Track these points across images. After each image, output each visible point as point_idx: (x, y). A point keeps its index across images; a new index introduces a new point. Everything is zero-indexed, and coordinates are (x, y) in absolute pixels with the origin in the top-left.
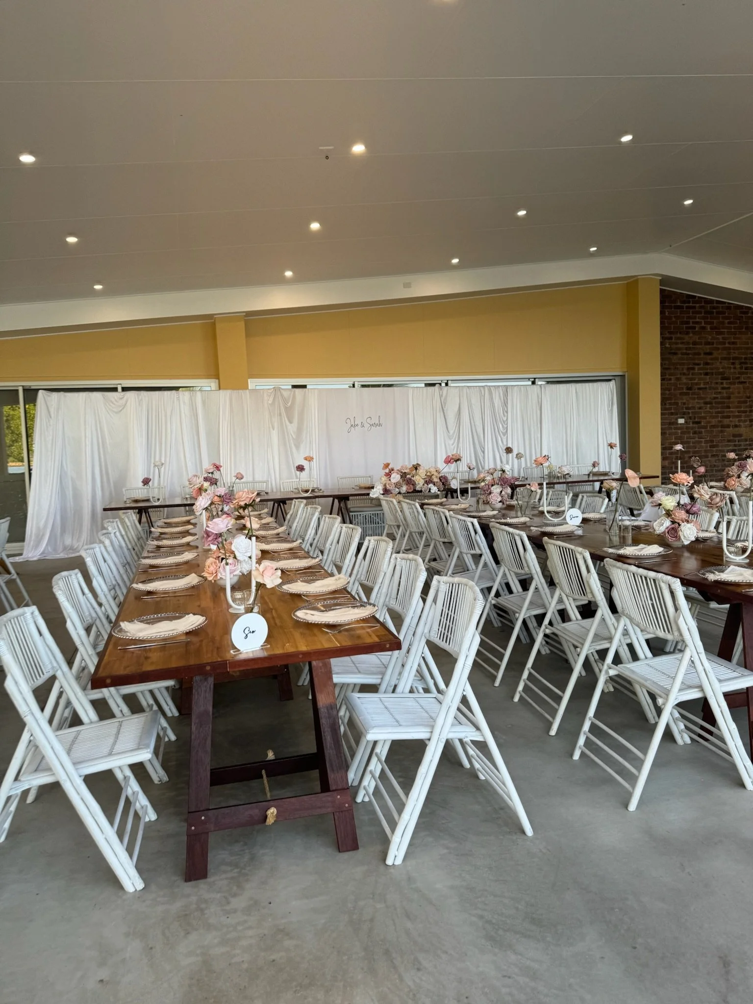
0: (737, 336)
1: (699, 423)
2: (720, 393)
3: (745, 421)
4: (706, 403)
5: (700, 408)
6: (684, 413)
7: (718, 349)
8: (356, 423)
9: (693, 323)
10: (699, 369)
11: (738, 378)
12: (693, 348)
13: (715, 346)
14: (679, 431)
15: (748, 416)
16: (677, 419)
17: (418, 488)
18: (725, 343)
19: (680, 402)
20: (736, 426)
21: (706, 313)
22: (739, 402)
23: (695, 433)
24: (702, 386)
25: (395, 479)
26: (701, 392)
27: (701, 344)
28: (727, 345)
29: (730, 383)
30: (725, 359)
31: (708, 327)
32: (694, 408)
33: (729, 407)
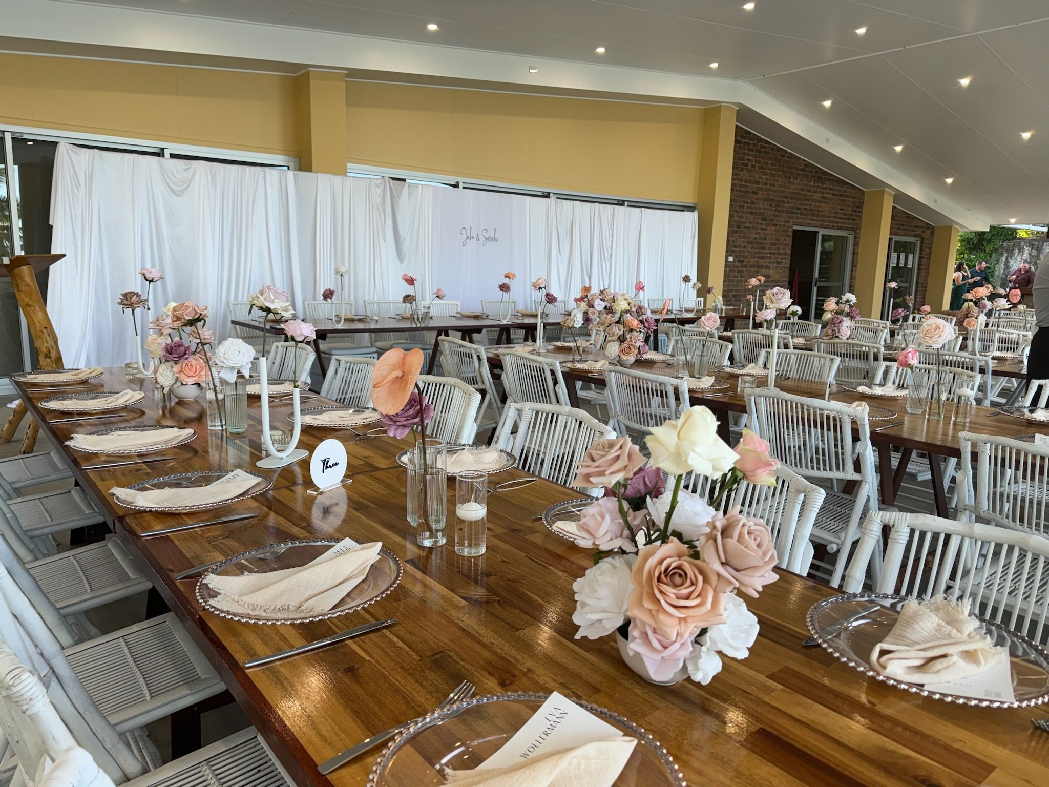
0: (776, 178)
1: (742, 262)
2: (759, 233)
3: (774, 263)
4: (749, 243)
5: (744, 247)
6: (733, 251)
7: (761, 189)
8: (472, 235)
9: (748, 160)
10: (747, 208)
11: (773, 220)
12: (745, 185)
13: (760, 186)
14: (728, 269)
15: (775, 258)
16: (727, 257)
18: (767, 184)
19: (730, 239)
20: (767, 267)
21: (757, 151)
22: (771, 244)
23: (738, 272)
24: (747, 225)
26: (746, 231)
27: (750, 182)
28: (768, 187)
29: (767, 225)
30: (765, 200)
31: (757, 166)
32: (740, 246)
33: (764, 248)
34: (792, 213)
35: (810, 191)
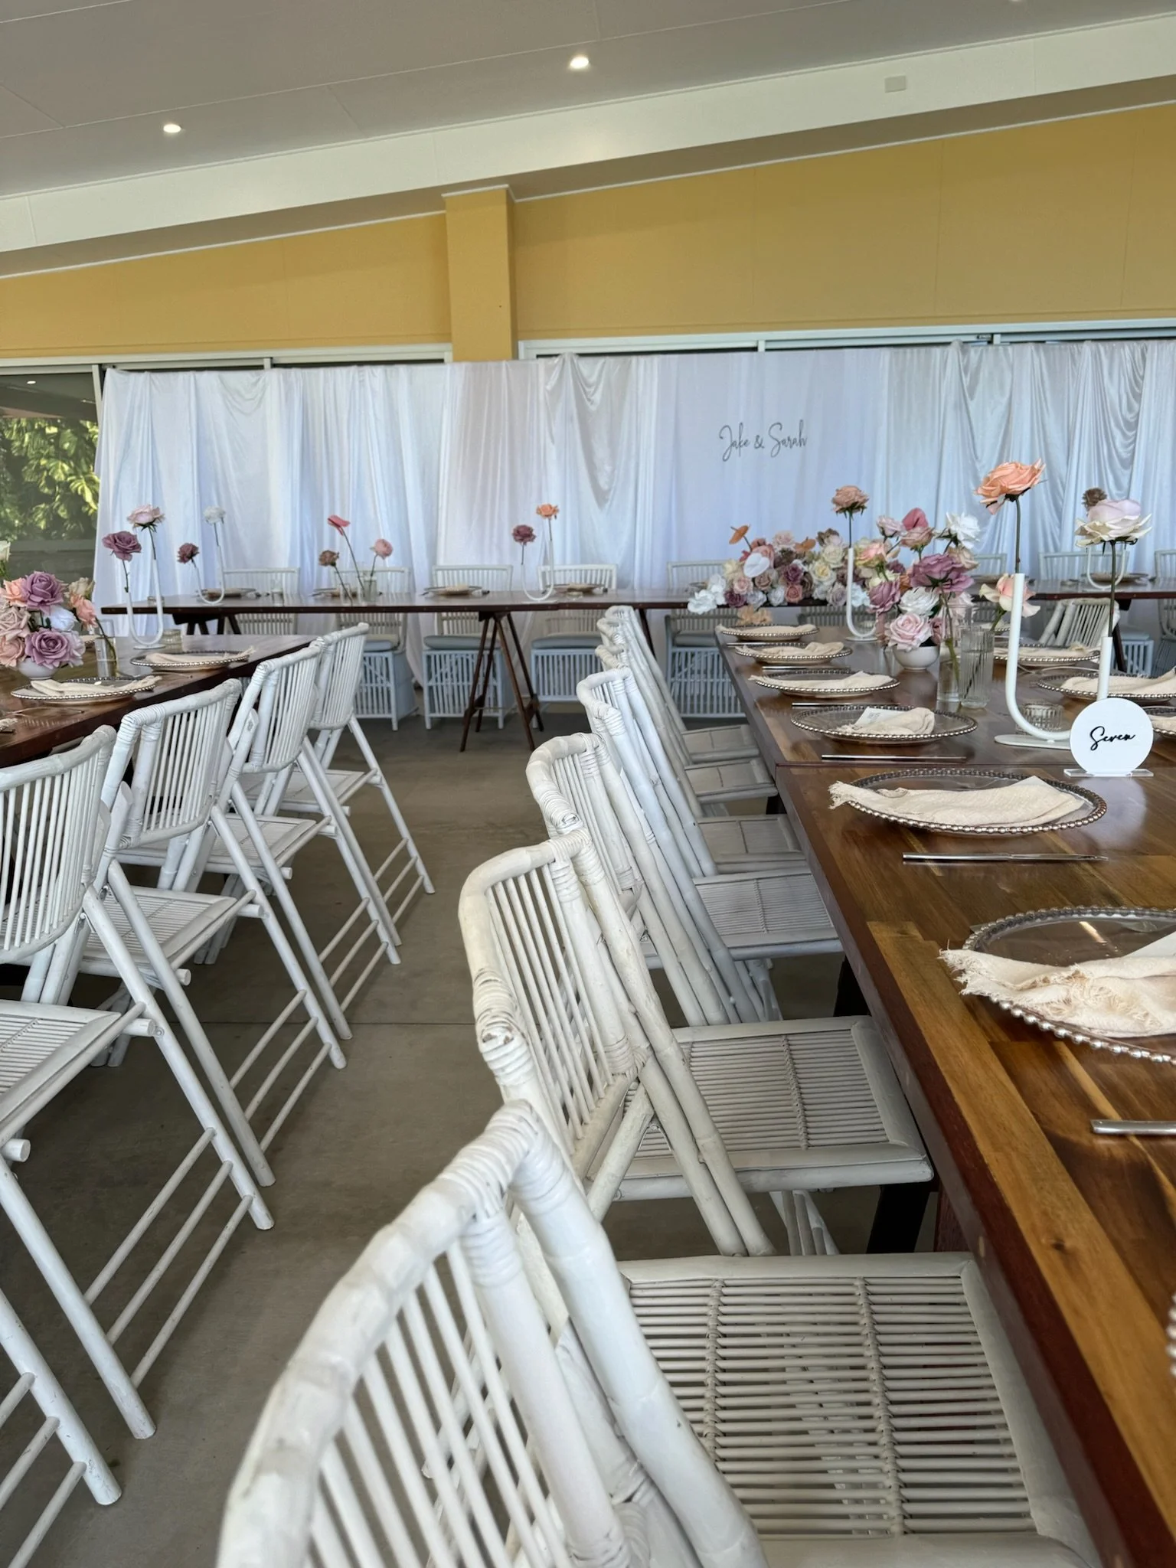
8: (743, 439)
17: (817, 594)
25: (754, 569)
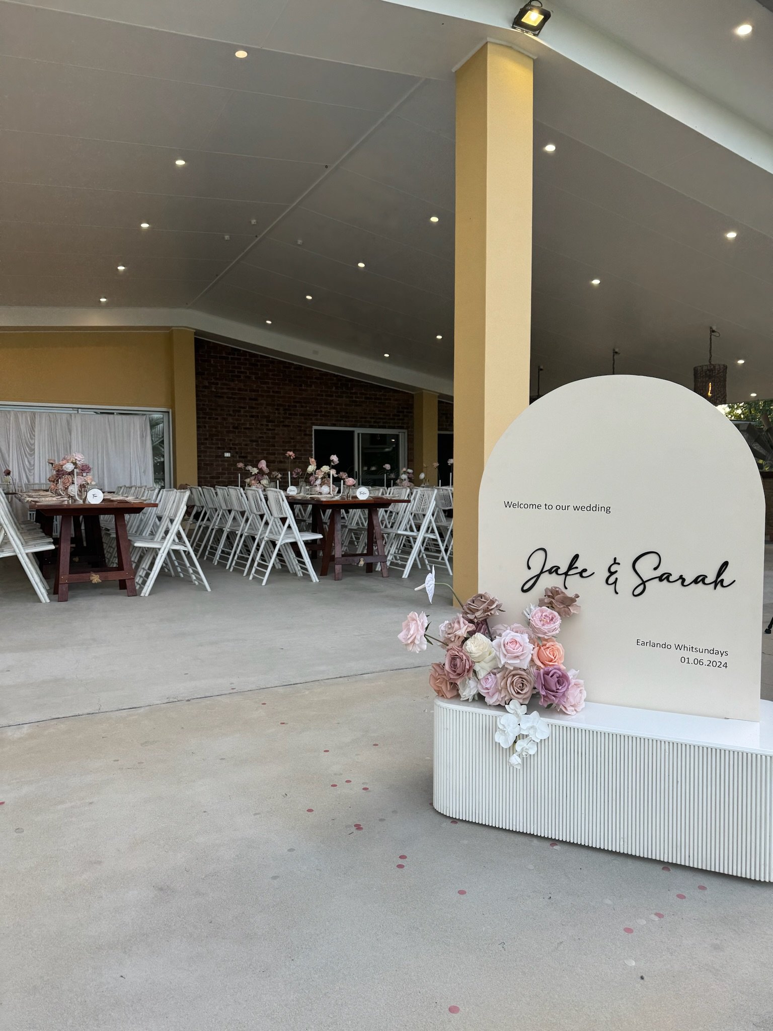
0: (281, 386)
1: (246, 457)
2: (265, 433)
4: (252, 441)
5: (246, 445)
6: (231, 448)
7: (263, 396)
9: (238, 372)
10: (245, 412)
11: (283, 422)
12: (239, 393)
13: (260, 393)
14: (226, 464)
16: (223, 454)
18: (269, 392)
19: (226, 438)
20: (281, 462)
21: (251, 364)
24: (248, 426)
26: (247, 431)
27: (246, 390)
28: (271, 394)
29: (275, 426)
30: (269, 405)
31: (253, 377)
32: (240, 444)
33: (274, 446)
34: (309, 415)
35: (332, 396)
